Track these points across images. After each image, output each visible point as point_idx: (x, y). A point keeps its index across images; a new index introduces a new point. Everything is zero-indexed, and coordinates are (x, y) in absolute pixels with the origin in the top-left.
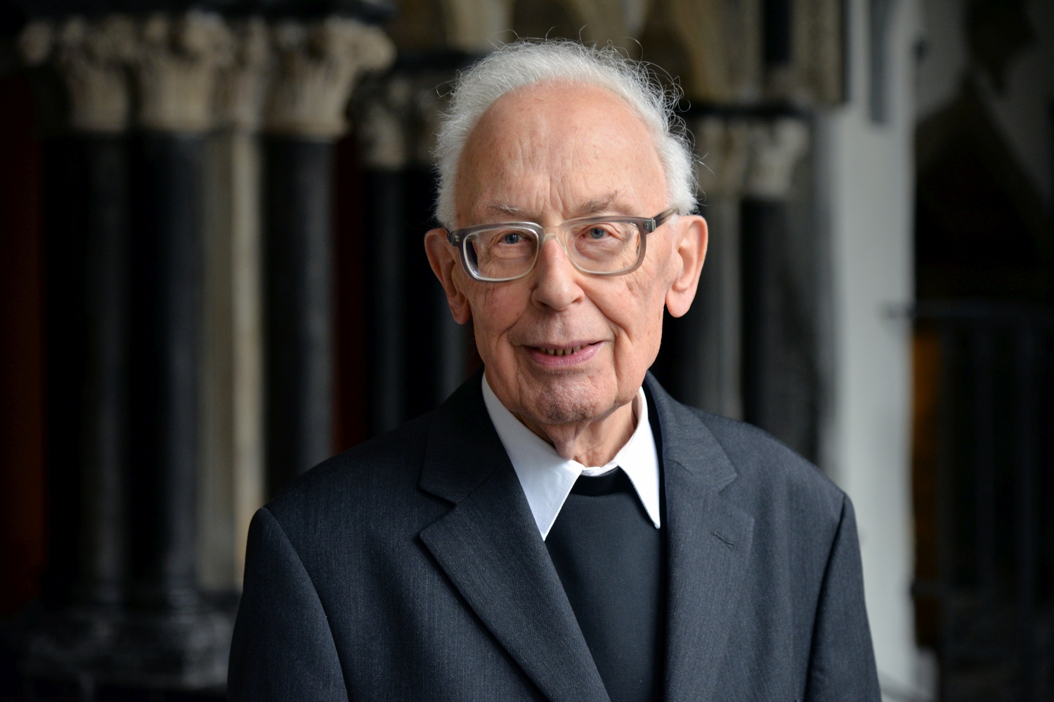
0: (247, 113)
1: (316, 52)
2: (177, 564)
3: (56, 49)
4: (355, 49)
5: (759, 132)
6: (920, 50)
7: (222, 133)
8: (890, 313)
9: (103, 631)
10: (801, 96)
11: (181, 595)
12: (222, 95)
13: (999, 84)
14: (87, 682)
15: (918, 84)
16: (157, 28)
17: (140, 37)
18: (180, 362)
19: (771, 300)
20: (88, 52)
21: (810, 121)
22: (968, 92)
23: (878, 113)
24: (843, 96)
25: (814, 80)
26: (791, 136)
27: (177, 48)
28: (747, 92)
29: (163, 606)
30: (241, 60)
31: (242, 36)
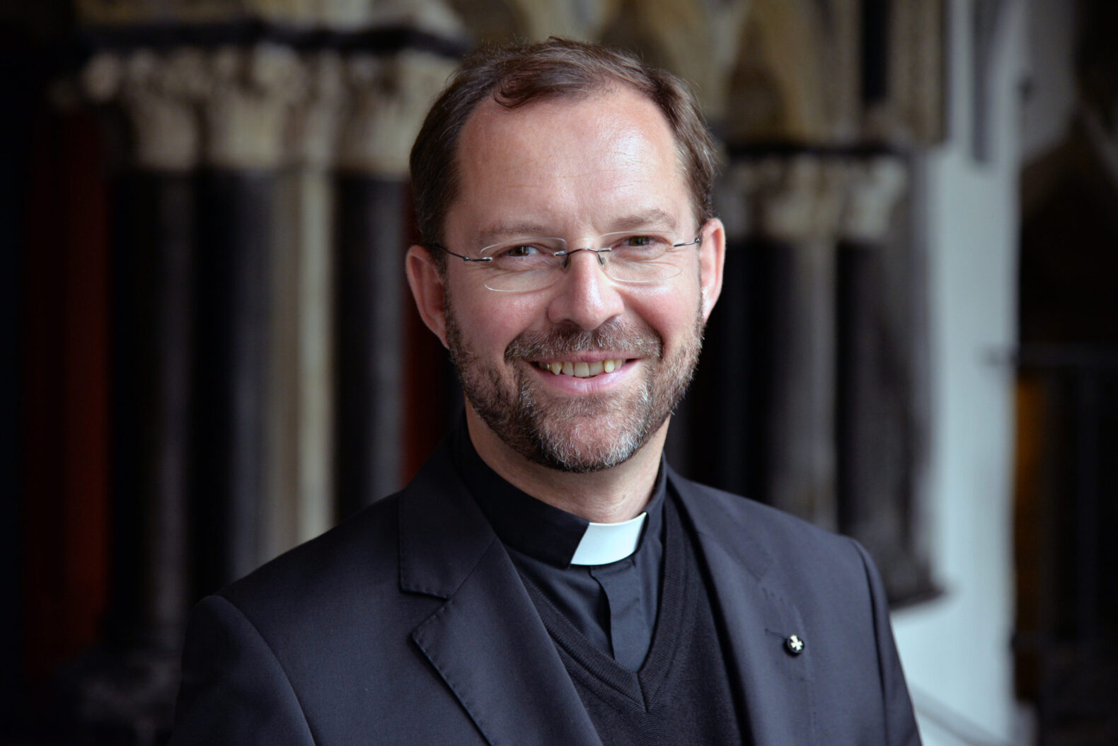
0: (318, 148)
1: (389, 86)
3: (123, 86)
6: (1026, 90)
7: (292, 169)
8: (991, 359)
9: (163, 676)
10: (898, 133)
12: (292, 130)
16: (227, 62)
17: (209, 72)
18: (245, 403)
19: (866, 342)
20: (154, 86)
21: (910, 160)
22: (1077, 132)
23: (980, 152)
25: (913, 118)
26: (888, 176)
27: (246, 83)
28: (843, 130)
30: (312, 95)
31: (315, 71)
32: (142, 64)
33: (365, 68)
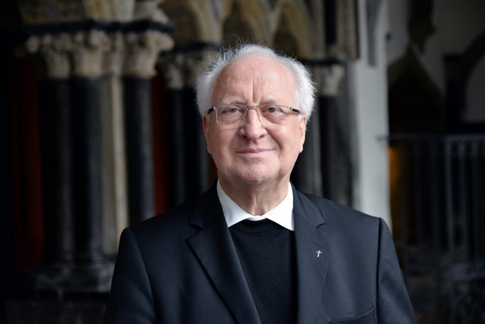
0: (116, 69)
1: (142, 44)
2: (94, 244)
3: (41, 47)
4: (158, 43)
5: (325, 71)
6: (388, 37)
7: (107, 77)
8: (379, 139)
9: (66, 271)
10: (341, 56)
11: (96, 256)
12: (106, 62)
13: (422, 49)
14: (60, 291)
15: (388, 50)
16: (80, 37)
17: (73, 41)
18: (93, 166)
19: (332, 135)
20: (53, 48)
21: (344, 65)
22: (409, 51)
23: (372, 61)
24: (358, 56)
25: (346, 49)
26: (338, 71)
27: (87, 45)
28: (320, 55)
29: (89, 261)
30: (113, 48)
31: (114, 39)
32: (48, 39)
33: (133, 37)
